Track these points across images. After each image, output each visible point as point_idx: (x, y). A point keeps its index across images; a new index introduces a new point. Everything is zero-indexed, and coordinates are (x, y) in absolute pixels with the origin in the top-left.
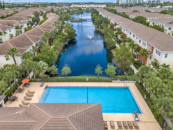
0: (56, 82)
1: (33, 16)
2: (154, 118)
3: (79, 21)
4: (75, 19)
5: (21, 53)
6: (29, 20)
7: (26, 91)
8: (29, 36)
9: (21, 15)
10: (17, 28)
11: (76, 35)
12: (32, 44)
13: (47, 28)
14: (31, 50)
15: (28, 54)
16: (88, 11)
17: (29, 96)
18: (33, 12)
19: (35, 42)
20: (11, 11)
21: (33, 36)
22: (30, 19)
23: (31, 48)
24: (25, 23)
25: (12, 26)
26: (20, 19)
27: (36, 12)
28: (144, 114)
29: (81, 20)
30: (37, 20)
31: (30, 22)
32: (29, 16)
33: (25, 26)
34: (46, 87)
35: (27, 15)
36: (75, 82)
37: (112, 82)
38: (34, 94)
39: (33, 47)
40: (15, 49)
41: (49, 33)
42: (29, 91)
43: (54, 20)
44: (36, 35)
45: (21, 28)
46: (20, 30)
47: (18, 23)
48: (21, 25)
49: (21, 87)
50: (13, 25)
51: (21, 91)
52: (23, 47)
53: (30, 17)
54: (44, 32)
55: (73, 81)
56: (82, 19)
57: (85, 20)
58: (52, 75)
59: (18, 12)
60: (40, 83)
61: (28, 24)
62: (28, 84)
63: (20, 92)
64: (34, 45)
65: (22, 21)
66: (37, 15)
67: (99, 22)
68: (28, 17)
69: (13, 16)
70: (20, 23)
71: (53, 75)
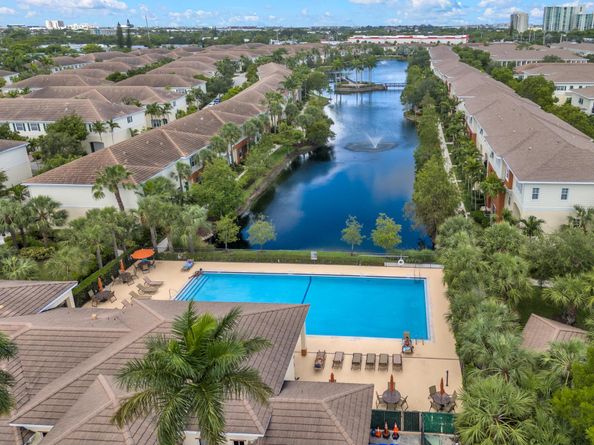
0: (227, 261)
1: (212, 73)
2: (455, 350)
3: (362, 90)
4: (351, 84)
5: (139, 179)
6: (197, 87)
7: (140, 280)
8: (171, 135)
9: (173, 69)
10: (152, 110)
11: (333, 135)
12: (179, 156)
13: (237, 112)
14: (172, 174)
15: (159, 183)
16: (401, 57)
17: (146, 292)
18: (215, 61)
19: (189, 152)
20: (148, 59)
21: (188, 134)
22: (200, 83)
23: (173, 167)
24: (178, 95)
25: (139, 105)
26: (169, 84)
27: (227, 60)
28: (434, 342)
29: (369, 89)
30: (224, 85)
31: (198, 93)
32: (199, 73)
33: (181, 104)
34: (197, 274)
35: (193, 70)
36: (281, 262)
37: (383, 265)
38: (160, 289)
39: (180, 166)
40: (121, 168)
41: (240, 126)
42: (147, 281)
43: (269, 87)
44: (197, 132)
45: (164, 112)
46: (161, 117)
47: (156, 95)
48: (165, 101)
49: (131, 270)
50: (142, 102)
51: (127, 280)
52: (147, 164)
53: (202, 78)
54: (224, 123)
55: (275, 261)
56: (373, 85)
57: (383, 89)
58: (222, 243)
59: (171, 60)
60: (184, 263)
61: (189, 100)
62: (149, 265)
63: (124, 282)
64: (185, 160)
65: (174, 90)
66: (227, 69)
67: (415, 93)
68: (195, 77)
69: (148, 74)
70: (164, 95)
71: (226, 243)
